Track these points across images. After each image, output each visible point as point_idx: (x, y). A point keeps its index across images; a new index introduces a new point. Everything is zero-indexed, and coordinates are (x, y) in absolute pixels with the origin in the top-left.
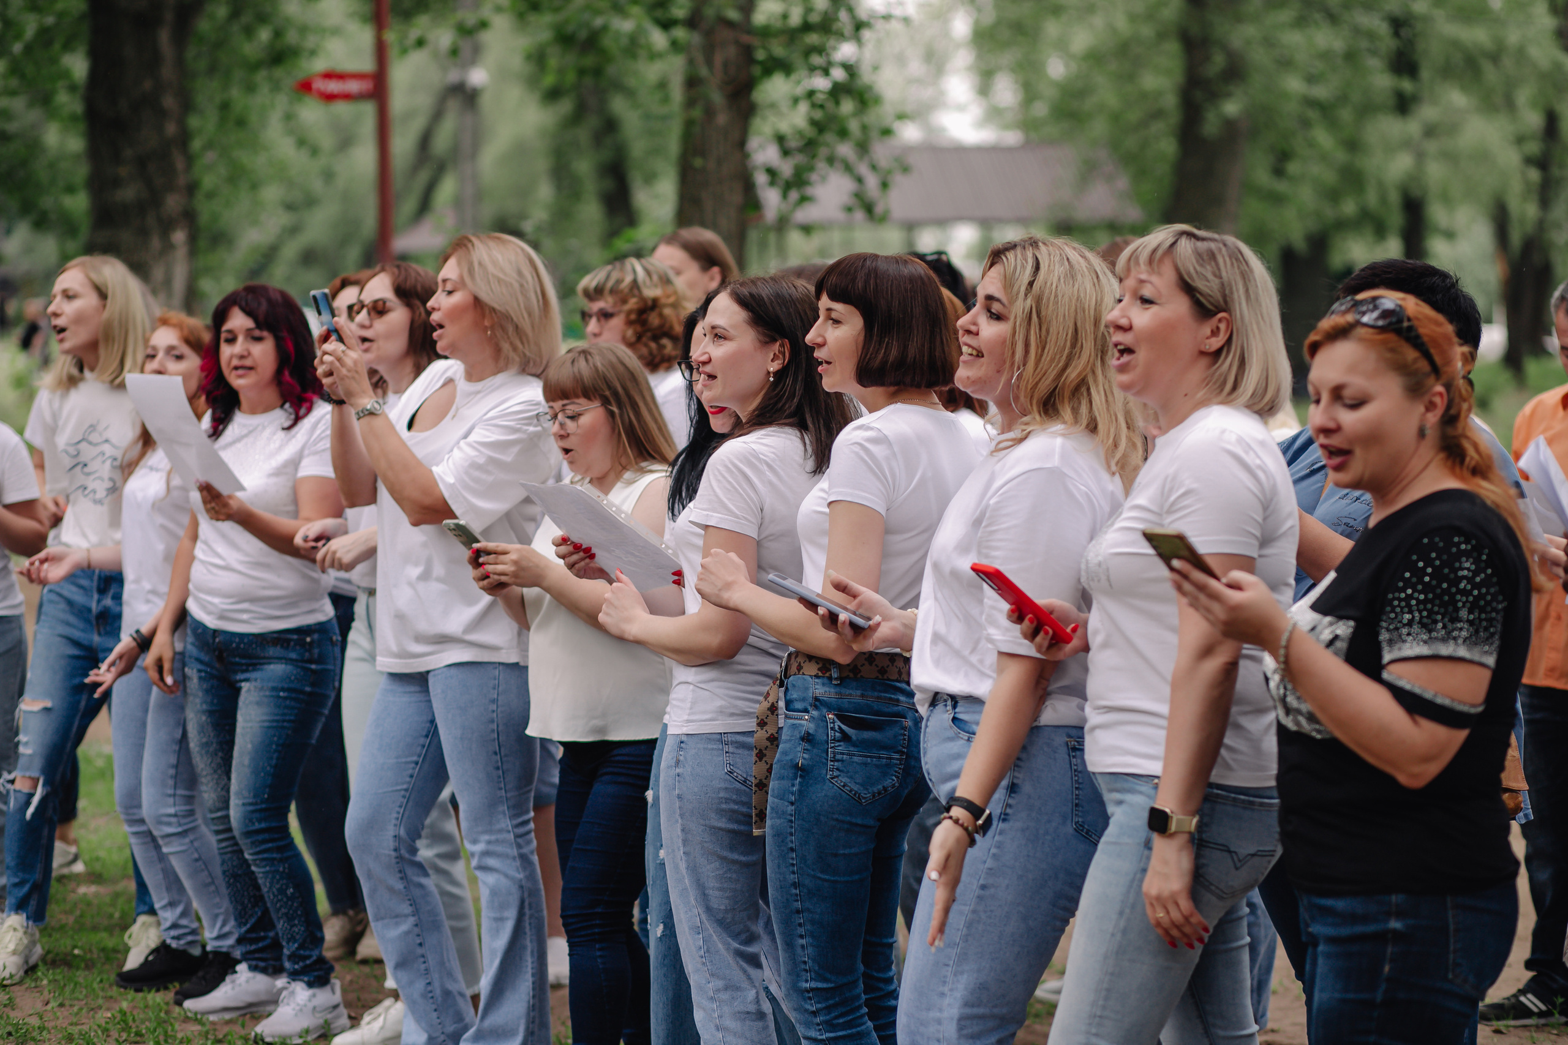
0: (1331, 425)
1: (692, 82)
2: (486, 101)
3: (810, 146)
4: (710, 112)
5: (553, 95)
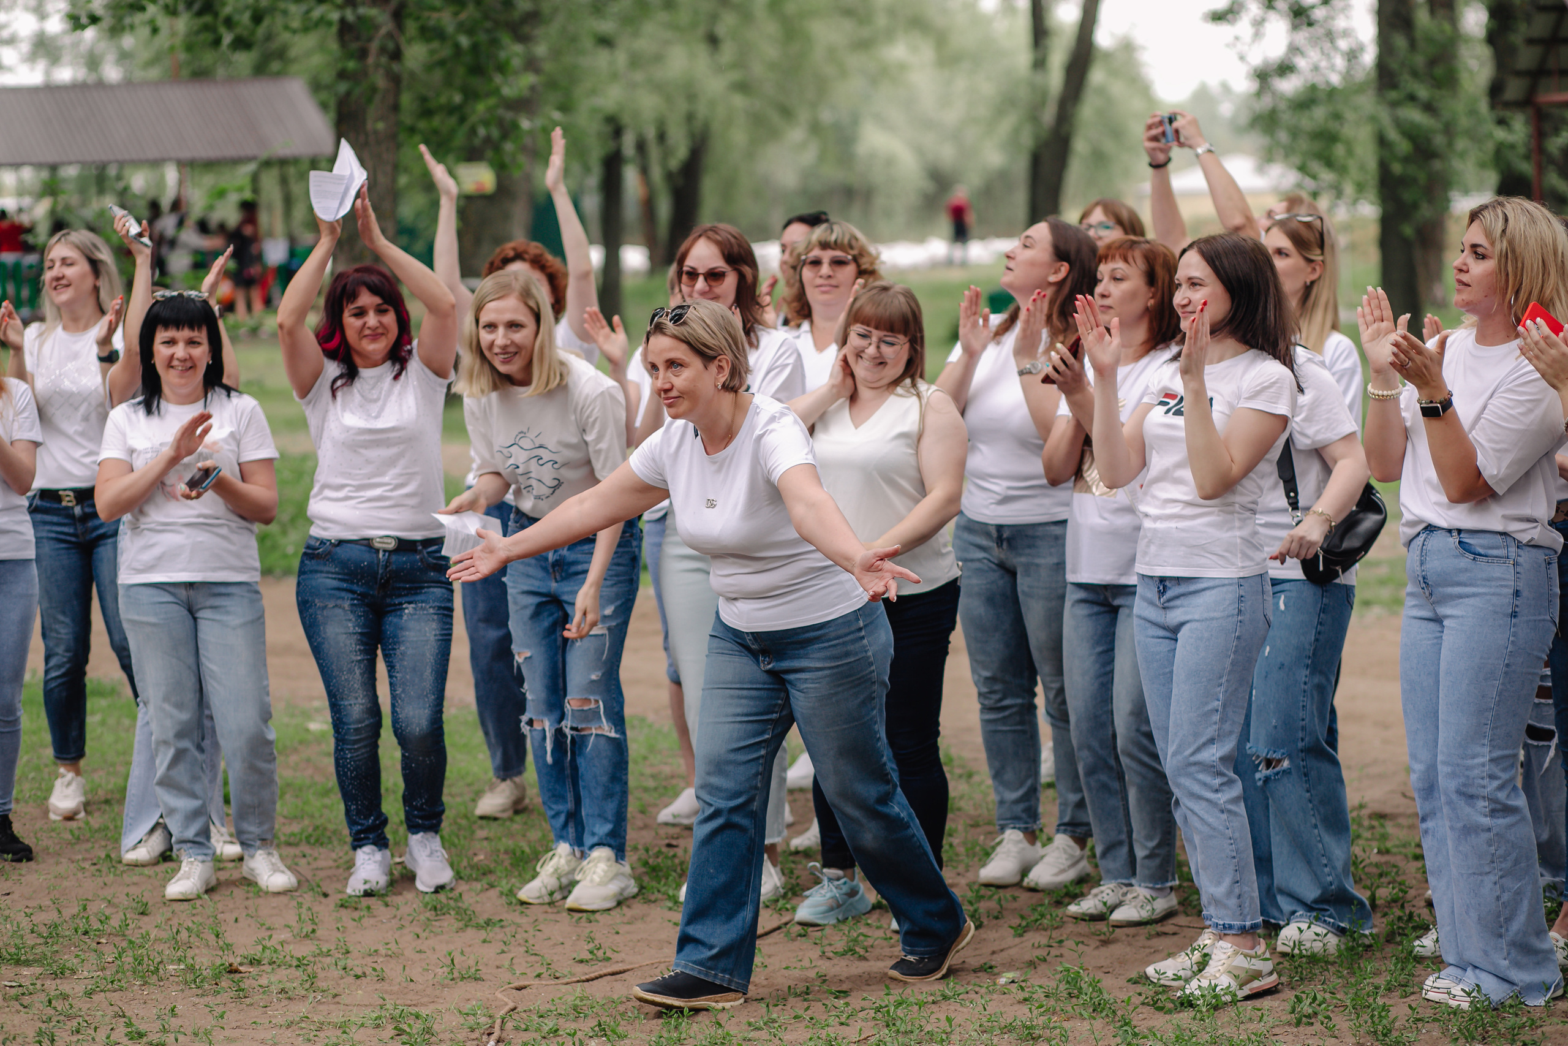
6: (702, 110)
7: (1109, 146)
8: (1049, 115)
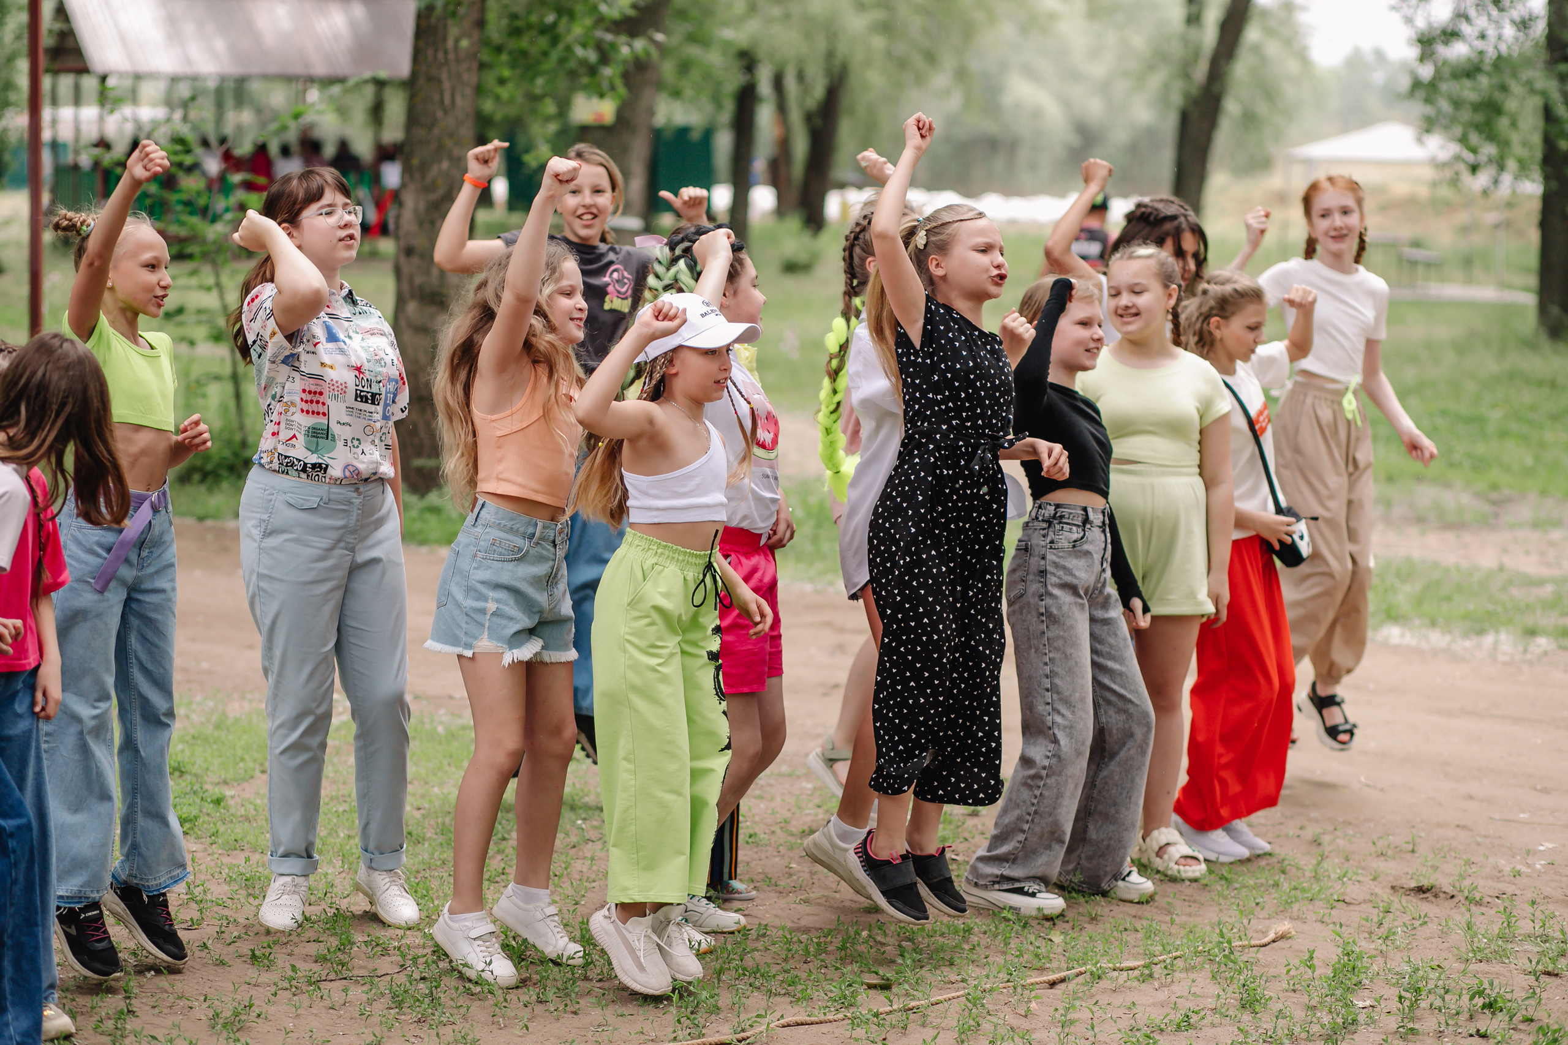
6: (842, 48)
7: (1261, 108)
8: (1201, 72)
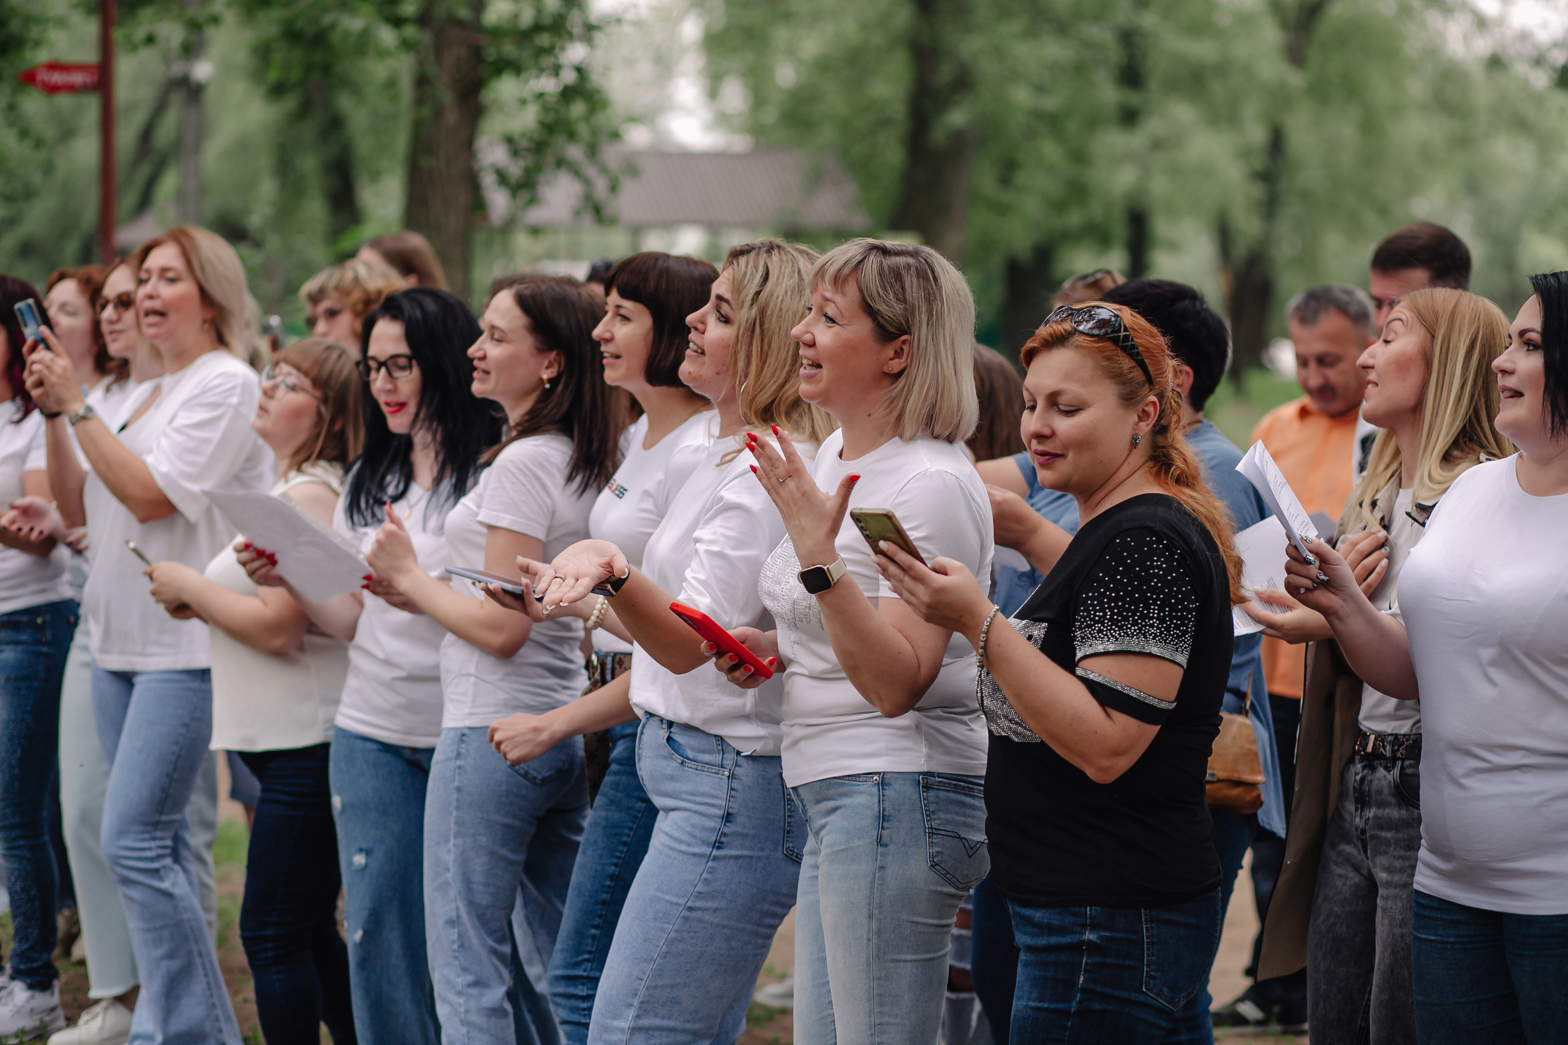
0: (1046, 431)
1: (422, 82)
2: (211, 95)
3: (539, 147)
4: (439, 112)
5: (278, 91)
